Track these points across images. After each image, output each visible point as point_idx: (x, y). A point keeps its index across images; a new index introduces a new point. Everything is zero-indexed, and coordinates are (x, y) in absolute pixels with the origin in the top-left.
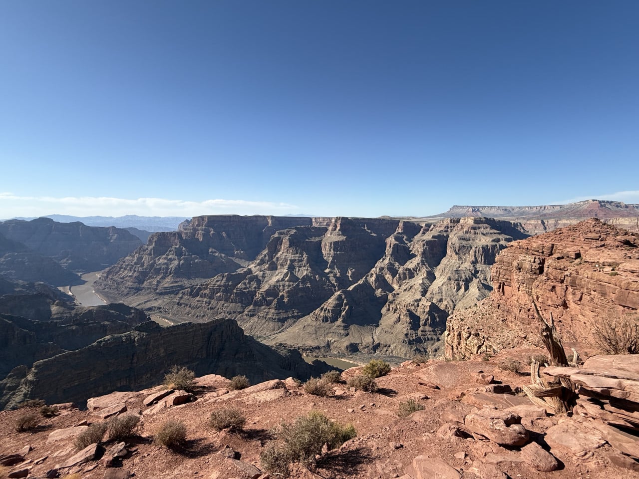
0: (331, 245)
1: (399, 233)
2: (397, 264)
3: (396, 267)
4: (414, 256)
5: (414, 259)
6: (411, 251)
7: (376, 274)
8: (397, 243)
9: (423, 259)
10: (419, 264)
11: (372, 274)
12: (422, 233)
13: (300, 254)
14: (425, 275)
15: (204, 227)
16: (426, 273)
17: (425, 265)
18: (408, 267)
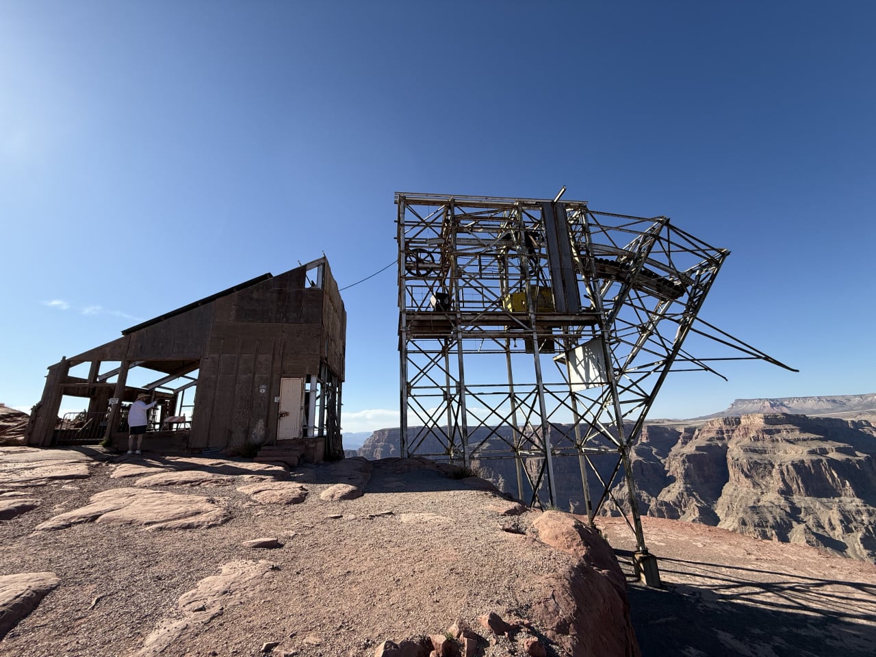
0: (539, 463)
1: (643, 444)
2: (644, 494)
3: (644, 499)
4: (672, 480)
5: (672, 485)
6: (668, 471)
7: (611, 510)
8: (640, 459)
9: (689, 486)
10: (682, 494)
11: (605, 511)
12: (682, 443)
13: (494, 477)
14: (697, 515)
15: (383, 444)
16: (697, 510)
17: (694, 496)
18: (665, 500)
